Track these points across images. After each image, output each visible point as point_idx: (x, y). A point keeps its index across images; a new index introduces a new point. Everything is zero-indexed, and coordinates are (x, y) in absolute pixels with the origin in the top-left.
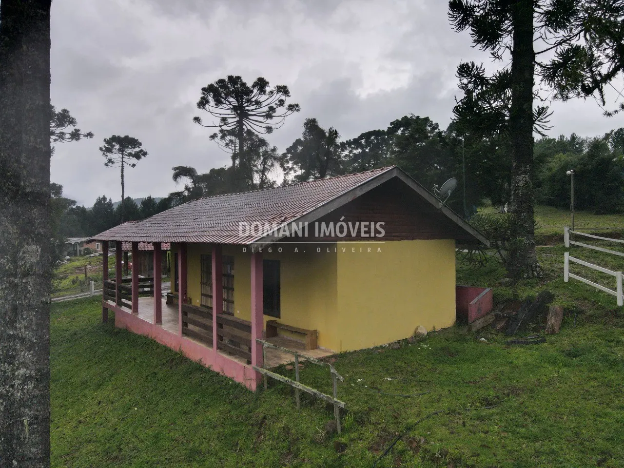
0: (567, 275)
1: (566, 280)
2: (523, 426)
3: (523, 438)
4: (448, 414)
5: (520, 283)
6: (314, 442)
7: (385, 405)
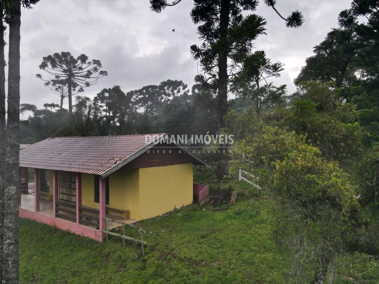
0: (240, 178)
1: (240, 180)
2: (215, 244)
3: (214, 248)
4: (187, 243)
5: (221, 181)
6: (133, 260)
7: (163, 242)
